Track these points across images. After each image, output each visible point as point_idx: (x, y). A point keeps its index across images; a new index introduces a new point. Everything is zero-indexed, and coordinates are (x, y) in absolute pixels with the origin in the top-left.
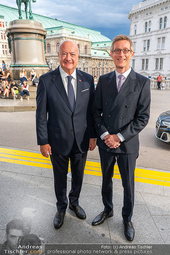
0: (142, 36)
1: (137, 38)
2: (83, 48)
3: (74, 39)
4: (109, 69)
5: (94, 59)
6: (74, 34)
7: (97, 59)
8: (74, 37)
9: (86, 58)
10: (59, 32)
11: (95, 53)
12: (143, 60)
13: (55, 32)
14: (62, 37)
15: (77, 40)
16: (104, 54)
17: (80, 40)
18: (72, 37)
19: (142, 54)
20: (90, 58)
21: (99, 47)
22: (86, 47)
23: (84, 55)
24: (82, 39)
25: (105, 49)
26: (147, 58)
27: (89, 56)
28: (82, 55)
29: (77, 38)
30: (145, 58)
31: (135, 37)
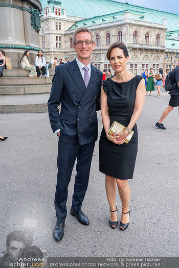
2: (153, 37)
3: (142, 26)
6: (142, 20)
8: (142, 23)
9: (157, 50)
10: (123, 17)
13: (118, 17)
14: (125, 24)
15: (147, 27)
17: (150, 27)
18: (139, 23)
20: (162, 51)
22: (158, 37)
23: (155, 47)
24: (153, 25)
27: (162, 49)
28: (152, 48)
29: (146, 24)
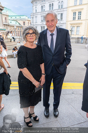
0: (40, 13)
1: (37, 15)
4: (20, 32)
5: (11, 26)
7: (12, 26)
9: (6, 25)
11: (11, 22)
12: (42, 27)
16: (16, 23)
19: (41, 24)
21: (12, 18)
22: (6, 19)
23: (5, 23)
25: (16, 20)
26: (44, 26)
30: (43, 26)
31: (36, 14)
